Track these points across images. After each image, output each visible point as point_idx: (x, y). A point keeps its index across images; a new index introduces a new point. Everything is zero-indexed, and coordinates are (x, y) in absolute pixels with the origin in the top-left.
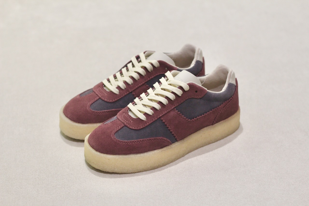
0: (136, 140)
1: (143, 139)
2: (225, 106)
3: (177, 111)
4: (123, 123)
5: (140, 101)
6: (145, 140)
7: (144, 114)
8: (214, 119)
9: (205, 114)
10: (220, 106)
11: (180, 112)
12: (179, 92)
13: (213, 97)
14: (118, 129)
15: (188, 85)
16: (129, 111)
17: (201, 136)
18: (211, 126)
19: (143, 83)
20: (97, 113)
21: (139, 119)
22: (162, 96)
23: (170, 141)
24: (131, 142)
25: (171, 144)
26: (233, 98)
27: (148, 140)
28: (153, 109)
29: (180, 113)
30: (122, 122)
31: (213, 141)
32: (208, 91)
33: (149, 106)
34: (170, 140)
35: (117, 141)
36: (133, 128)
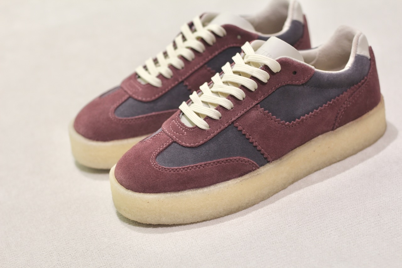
0: (192, 165)
1: (206, 163)
2: (352, 94)
3: (263, 108)
4: (171, 138)
5: (198, 97)
6: (210, 164)
7: (205, 119)
8: (335, 120)
9: (315, 110)
10: (341, 95)
11: (267, 111)
12: (264, 76)
13: (326, 80)
14: (163, 148)
15: (277, 62)
16: (181, 115)
17: (314, 151)
18: (330, 132)
19: (201, 64)
20: (127, 122)
21: (196, 128)
22: (235, 84)
23: (256, 164)
24: (183, 169)
25: (258, 168)
26: (366, 80)
27: (214, 163)
28: (220, 108)
29: (268, 113)
30: (169, 136)
31: (338, 159)
32: (316, 70)
33: (213, 104)
34: (254, 161)
35: (160, 169)
36: (188, 144)
